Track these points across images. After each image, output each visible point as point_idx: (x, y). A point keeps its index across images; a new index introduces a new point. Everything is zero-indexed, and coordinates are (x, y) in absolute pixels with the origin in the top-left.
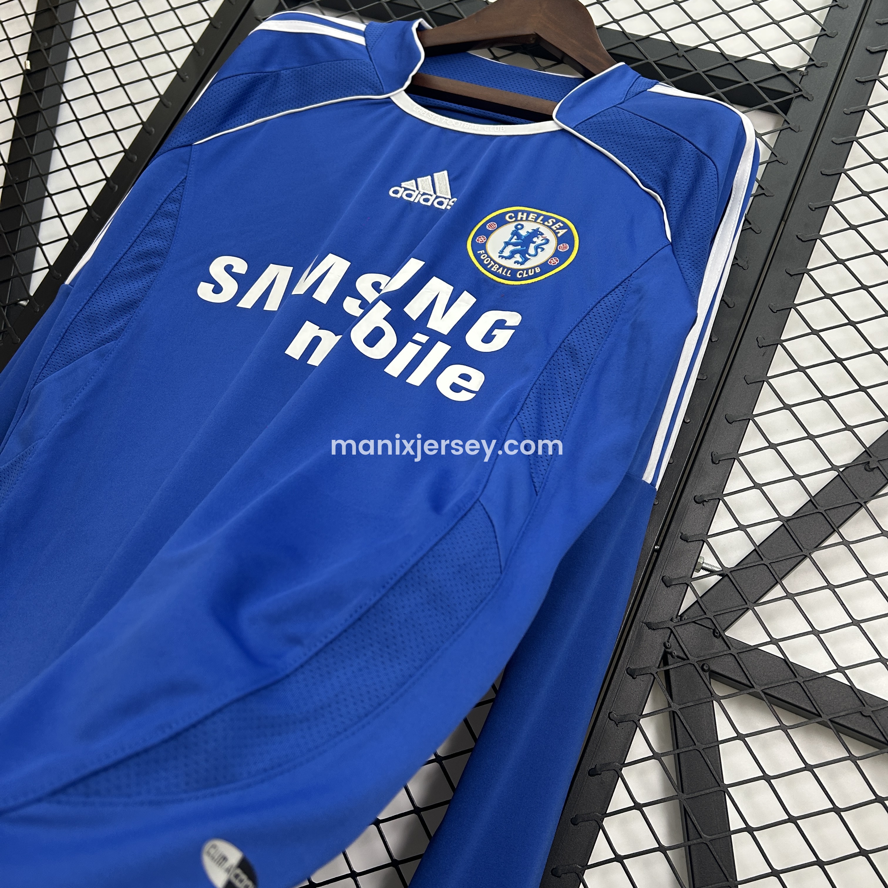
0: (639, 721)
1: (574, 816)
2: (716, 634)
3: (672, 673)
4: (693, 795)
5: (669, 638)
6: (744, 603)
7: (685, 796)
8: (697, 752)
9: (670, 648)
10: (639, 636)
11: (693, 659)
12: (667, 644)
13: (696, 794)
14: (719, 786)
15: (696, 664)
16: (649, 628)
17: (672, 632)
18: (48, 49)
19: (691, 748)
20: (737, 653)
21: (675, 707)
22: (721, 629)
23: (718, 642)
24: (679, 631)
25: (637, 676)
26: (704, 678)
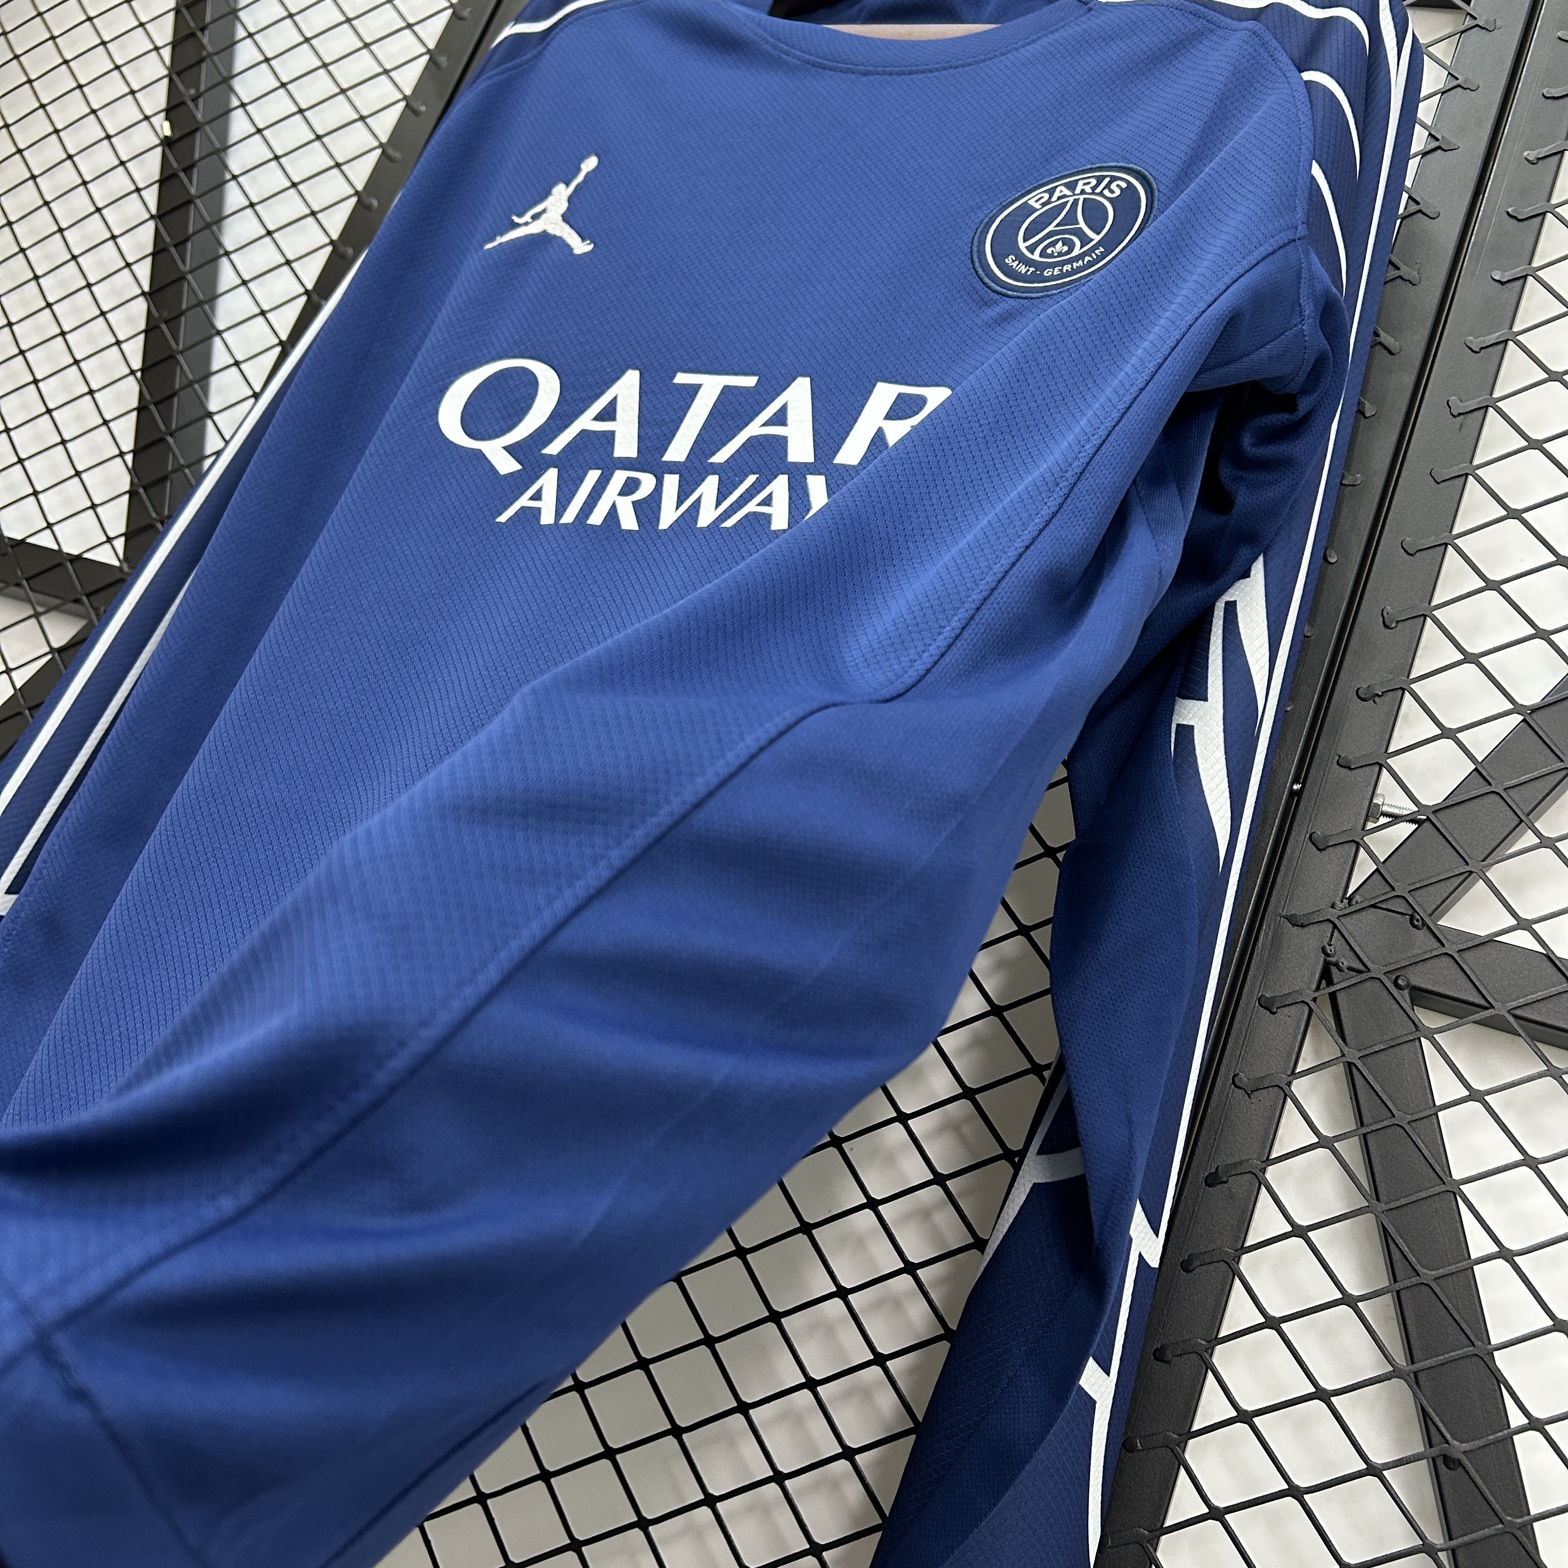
0: (1289, 1084)
1: (1186, 1257)
2: (1416, 923)
3: (1340, 997)
4: (1398, 1204)
5: (1331, 938)
6: (1461, 862)
7: (1383, 1206)
8: (1399, 1129)
9: (1333, 956)
10: (1277, 939)
11: (1377, 970)
12: (1328, 948)
13: (1404, 1201)
14: (1444, 1183)
15: (1384, 978)
16: (1293, 925)
17: (1335, 927)
18: (195, 99)
19: (1386, 1123)
20: (1458, 951)
21: (1353, 1056)
23: (1421, 936)
24: (1347, 925)
25: (1278, 1008)
26: (1401, 1001)
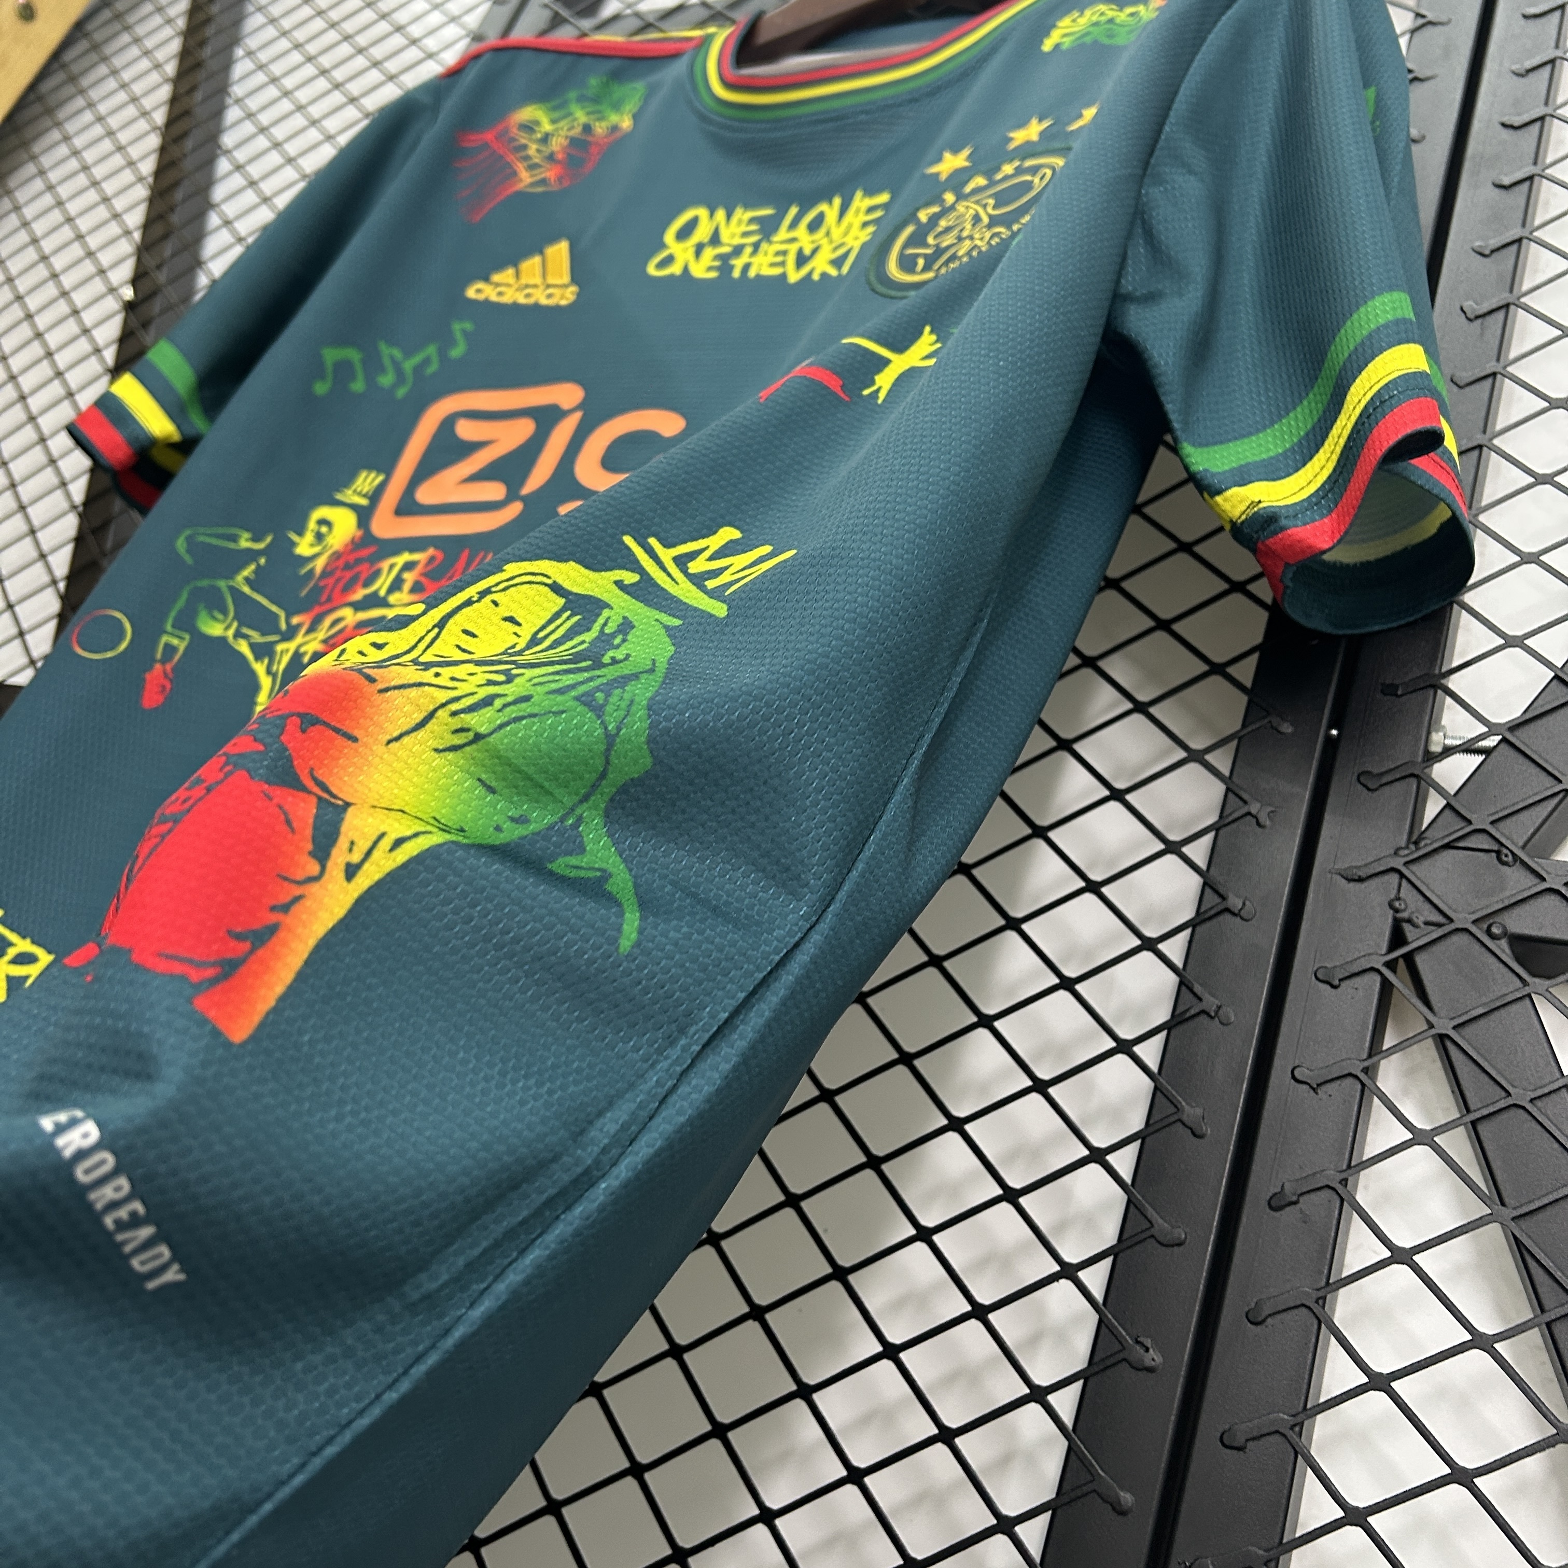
1: (1253, 1305)
2: (1506, 859)
3: (1418, 959)
5: (1399, 891)
6: (1555, 782)
7: (1511, 1212)
9: (1404, 910)
10: (1330, 901)
11: (1463, 919)
12: (1397, 904)
13: (1538, 1203)
15: (1473, 929)
16: (1350, 880)
17: (1402, 876)
19: (1500, 1105)
21: (1444, 1026)
22: (1513, 843)
23: (1513, 873)
24: (1419, 872)
25: (1340, 980)
26: (1498, 952)
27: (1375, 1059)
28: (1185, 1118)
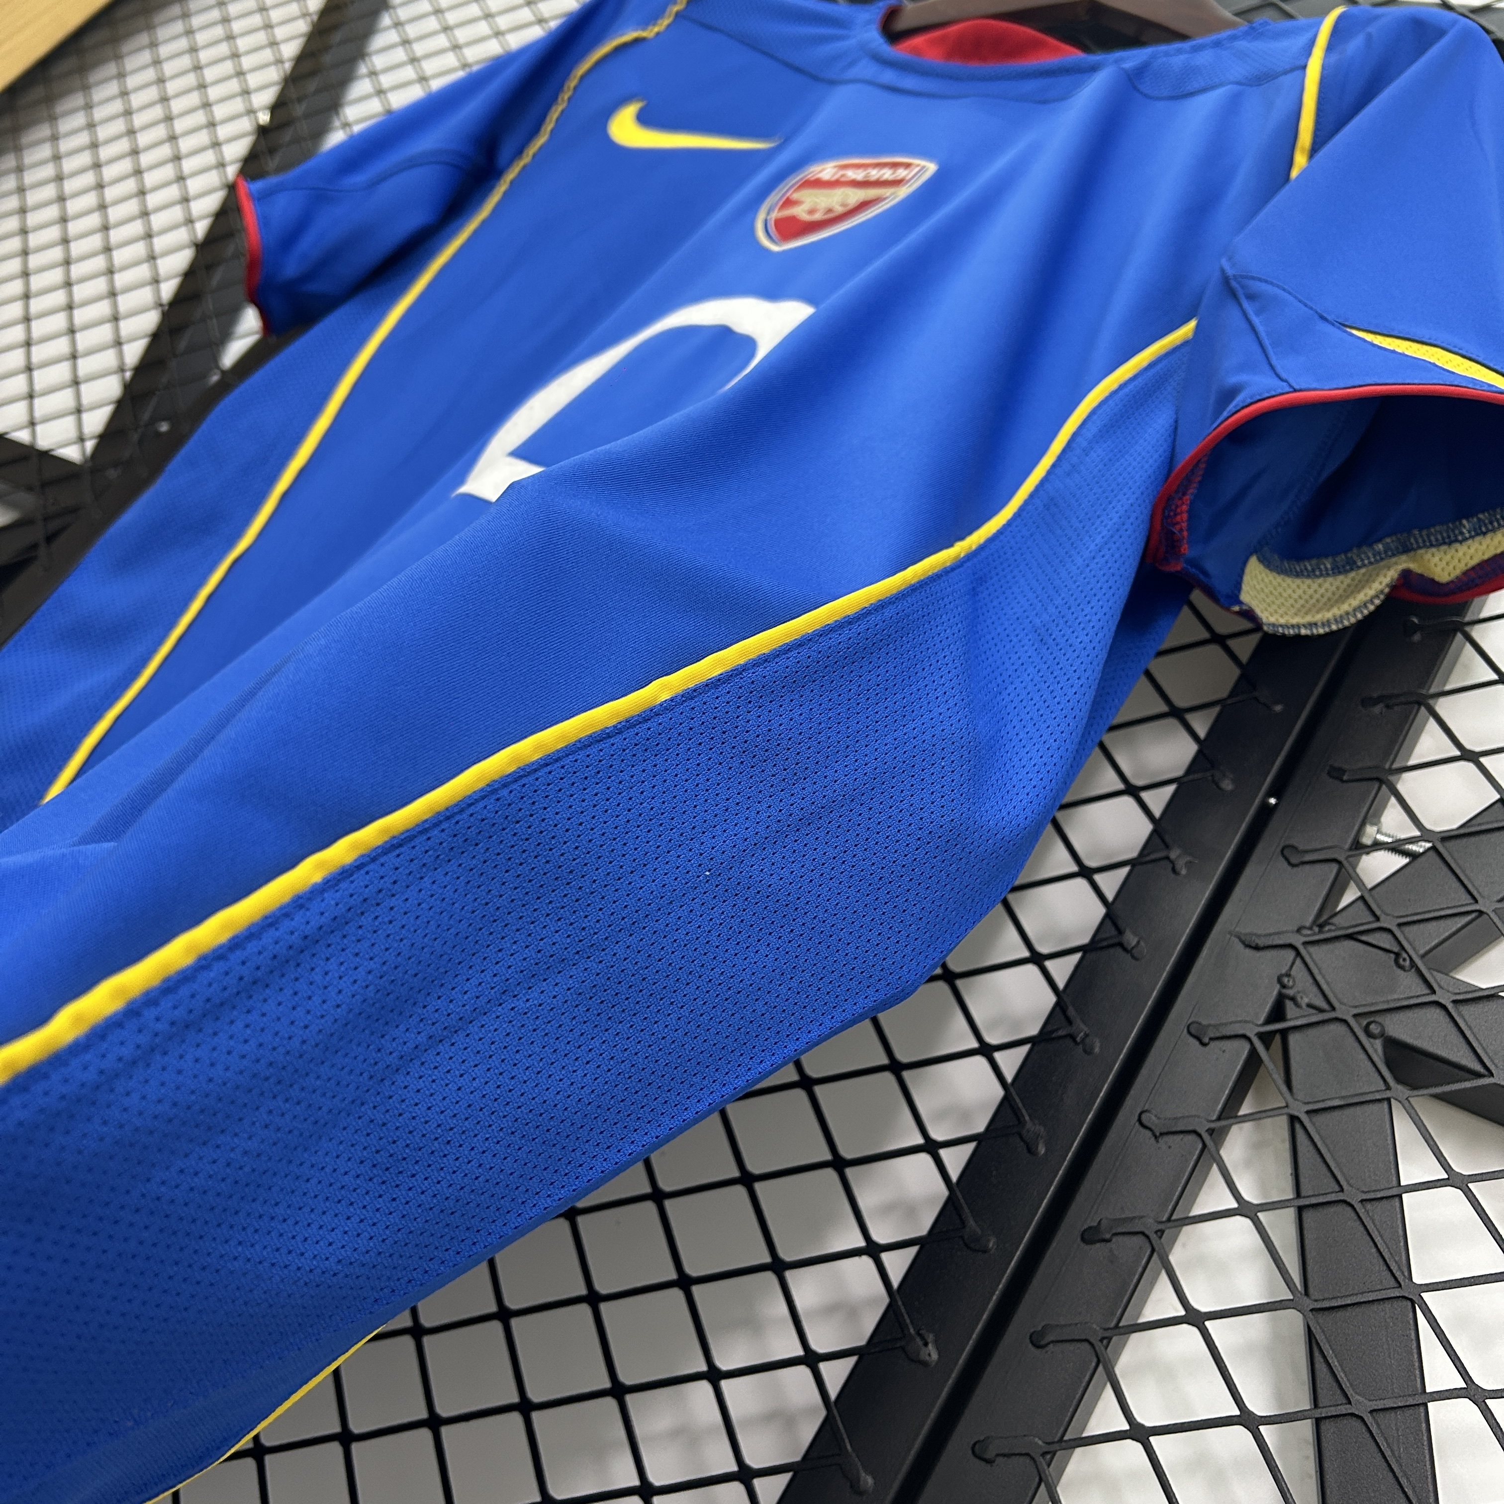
1: (1040, 1328)
2: (1401, 961)
3: (1293, 1036)
4: (1332, 1303)
5: (1291, 967)
6: (1471, 901)
7: (1313, 1303)
8: (1349, 1209)
9: (1291, 988)
10: (1223, 961)
11: (1345, 1010)
12: (1285, 980)
13: (1341, 1302)
14: (1400, 1286)
15: (1352, 1022)
16: (1247, 946)
17: (1298, 954)
19: (1331, 1197)
20: (1453, 1002)
21: (1299, 1109)
22: (1414, 949)
23: (1406, 978)
24: (1315, 955)
25: (1211, 1039)
26: (1370, 1051)
27: (1223, 1123)
28: (1024, 1132)
